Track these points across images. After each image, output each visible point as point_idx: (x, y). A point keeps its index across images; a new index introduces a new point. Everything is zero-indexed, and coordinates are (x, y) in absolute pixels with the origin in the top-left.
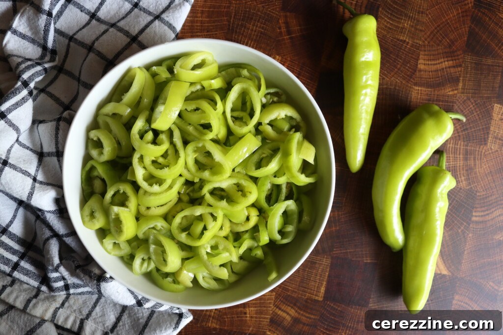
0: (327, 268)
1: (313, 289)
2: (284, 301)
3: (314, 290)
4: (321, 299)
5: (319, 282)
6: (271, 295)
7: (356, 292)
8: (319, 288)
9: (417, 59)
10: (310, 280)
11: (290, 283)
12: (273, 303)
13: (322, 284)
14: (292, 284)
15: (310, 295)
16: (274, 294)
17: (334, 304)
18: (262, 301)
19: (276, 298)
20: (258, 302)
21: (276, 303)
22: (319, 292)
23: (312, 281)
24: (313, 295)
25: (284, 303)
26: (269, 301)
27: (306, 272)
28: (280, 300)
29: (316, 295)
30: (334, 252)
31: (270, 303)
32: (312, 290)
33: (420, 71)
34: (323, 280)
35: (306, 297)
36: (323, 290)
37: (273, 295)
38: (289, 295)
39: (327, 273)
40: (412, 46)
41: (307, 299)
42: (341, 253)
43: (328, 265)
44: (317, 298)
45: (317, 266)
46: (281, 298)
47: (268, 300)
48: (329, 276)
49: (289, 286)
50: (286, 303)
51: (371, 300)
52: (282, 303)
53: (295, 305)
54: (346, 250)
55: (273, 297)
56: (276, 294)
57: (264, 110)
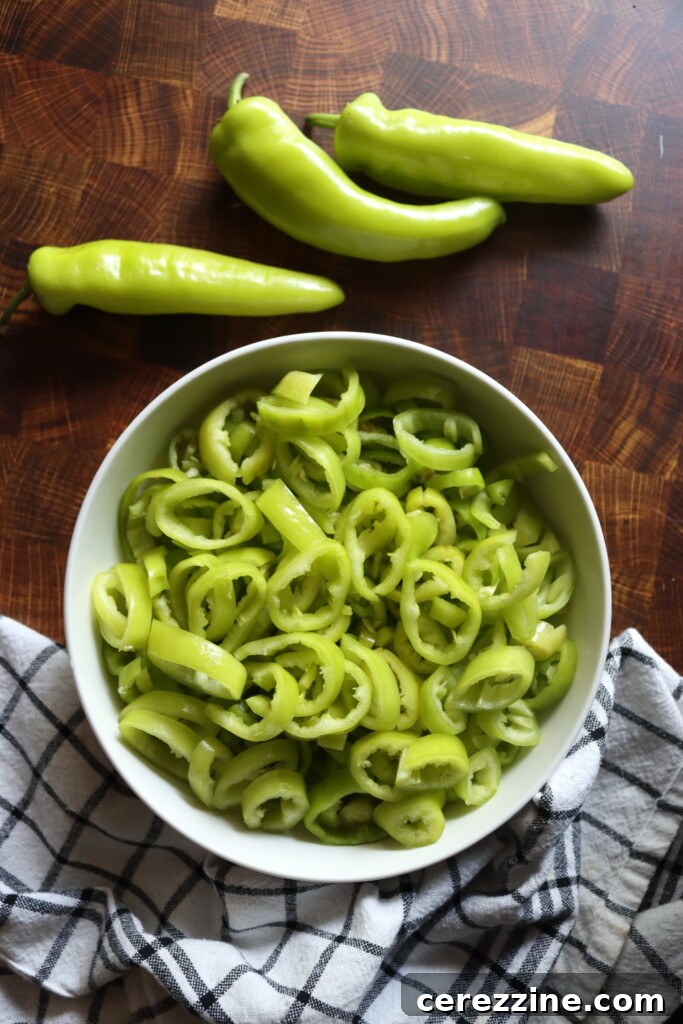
0: (537, 355)
1: (579, 384)
2: (602, 443)
3: (582, 382)
4: (600, 369)
5: (566, 372)
6: (590, 469)
7: (587, 298)
8: (577, 372)
9: (121, 168)
10: (560, 390)
11: (566, 430)
12: (607, 466)
13: (569, 366)
14: (568, 425)
15: (591, 391)
16: (587, 462)
17: (612, 342)
18: (602, 487)
19: (596, 458)
20: (603, 495)
21: (607, 459)
22: (585, 373)
23: (562, 385)
24: (591, 384)
25: (607, 443)
26: (603, 474)
27: (544, 397)
28: (600, 451)
29: (592, 378)
30: (505, 340)
31: (606, 471)
32: (581, 387)
33: (144, 162)
34: (562, 364)
35: (596, 399)
36: (581, 365)
37: (590, 465)
38: (592, 432)
39: (548, 355)
40: (93, 177)
41: (599, 396)
42: (507, 326)
43: (531, 354)
44: (598, 377)
45: (532, 375)
46: (596, 450)
47: (600, 476)
48: (554, 351)
49: (573, 433)
50: (606, 438)
51: (604, 268)
52: (607, 447)
53: (610, 421)
54: (500, 316)
55: (593, 464)
56: (587, 458)
57: (211, 471)
